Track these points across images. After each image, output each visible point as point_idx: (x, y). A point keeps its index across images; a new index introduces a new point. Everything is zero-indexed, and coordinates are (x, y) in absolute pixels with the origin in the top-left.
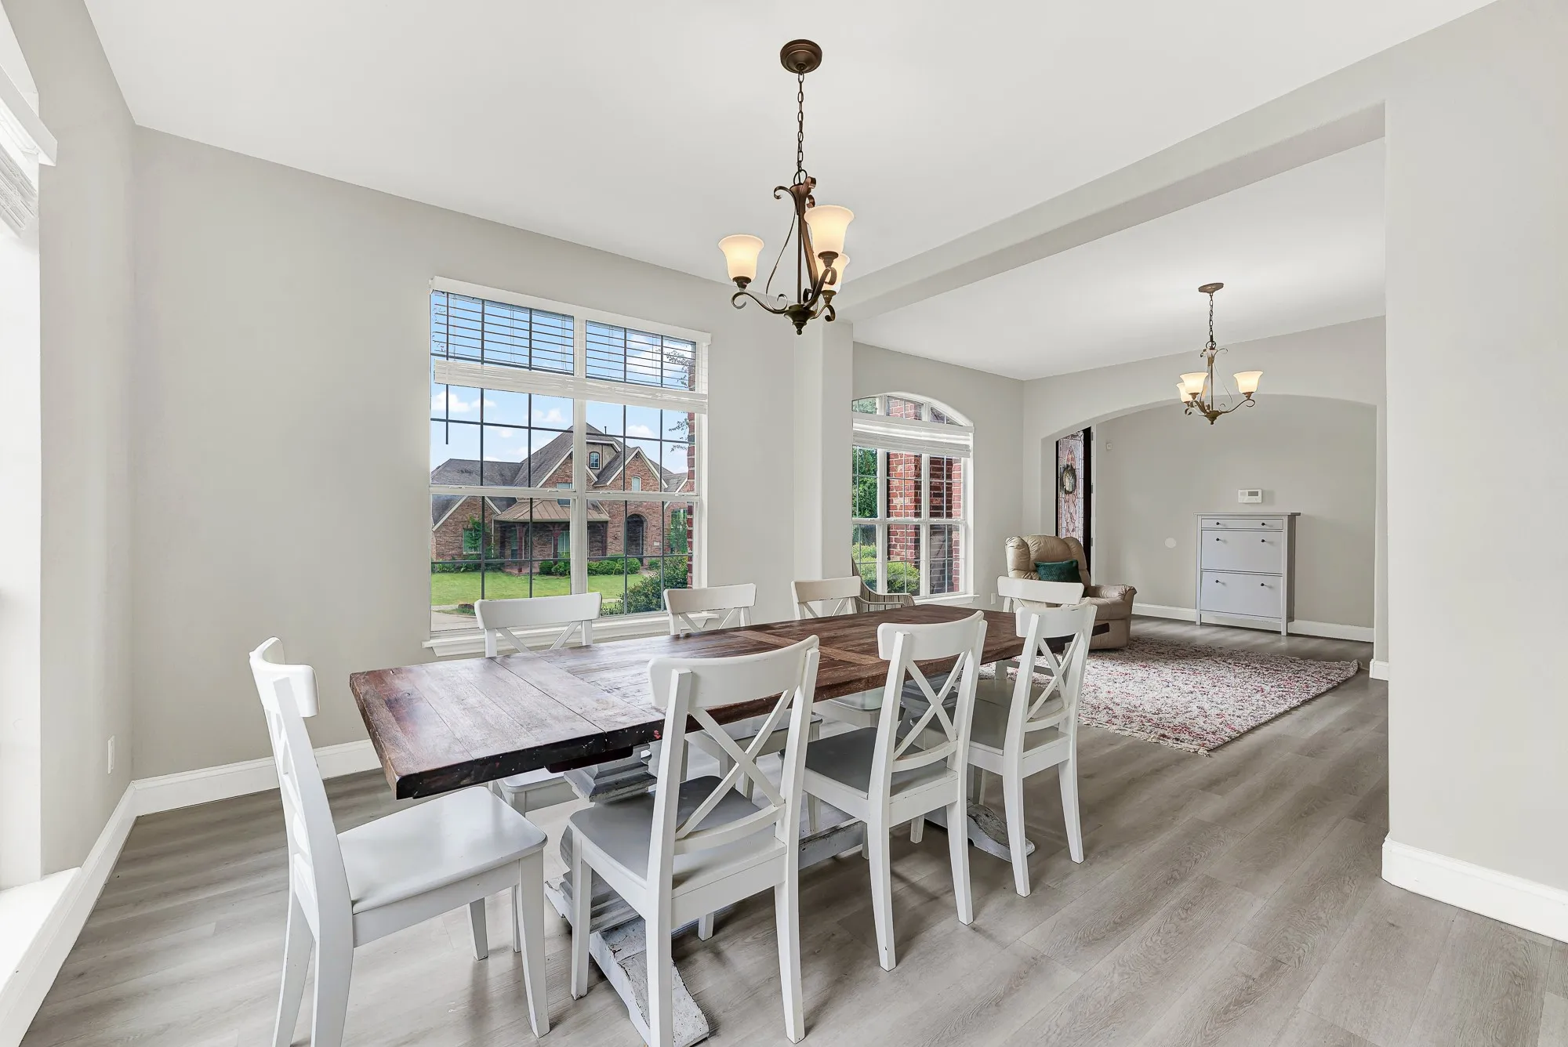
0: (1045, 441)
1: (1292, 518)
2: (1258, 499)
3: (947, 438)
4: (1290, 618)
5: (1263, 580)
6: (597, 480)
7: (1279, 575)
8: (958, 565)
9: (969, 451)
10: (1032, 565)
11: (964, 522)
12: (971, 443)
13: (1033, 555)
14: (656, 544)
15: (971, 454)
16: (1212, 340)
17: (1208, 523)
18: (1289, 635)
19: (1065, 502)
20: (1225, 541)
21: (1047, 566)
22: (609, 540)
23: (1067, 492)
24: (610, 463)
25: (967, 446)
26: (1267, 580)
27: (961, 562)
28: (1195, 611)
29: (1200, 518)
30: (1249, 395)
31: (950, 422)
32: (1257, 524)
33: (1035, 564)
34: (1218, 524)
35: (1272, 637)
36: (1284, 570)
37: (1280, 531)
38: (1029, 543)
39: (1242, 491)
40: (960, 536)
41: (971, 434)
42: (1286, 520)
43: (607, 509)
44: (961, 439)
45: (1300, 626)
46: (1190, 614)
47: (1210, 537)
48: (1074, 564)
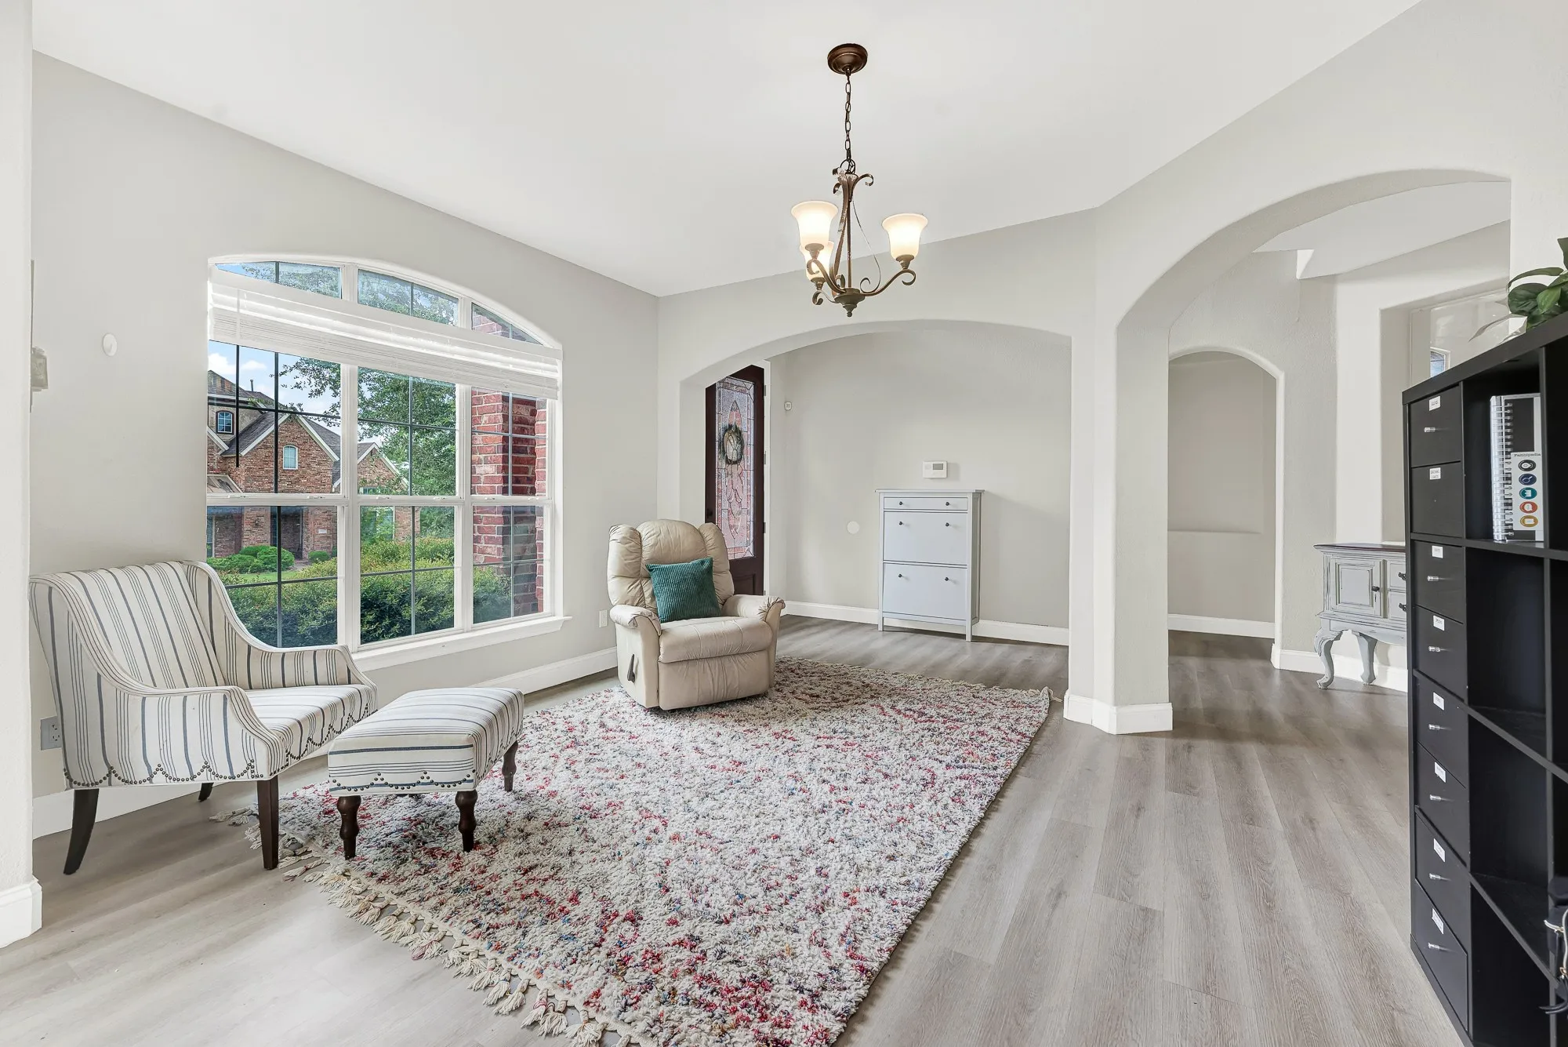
0: (687, 384)
1: (978, 495)
2: (943, 473)
3: (515, 364)
4: (975, 618)
5: (947, 572)
6: (227, 448)
7: (962, 566)
8: (542, 568)
9: (557, 388)
10: (644, 571)
11: (550, 502)
12: (558, 376)
13: (646, 554)
14: (321, 532)
15: (559, 394)
16: (849, 159)
17: (893, 503)
18: (976, 639)
19: (727, 475)
20: (908, 525)
21: (662, 569)
22: (246, 527)
23: (728, 462)
24: (250, 427)
25: (554, 380)
26: (952, 573)
27: (546, 565)
28: (876, 611)
29: (882, 497)
30: (906, 261)
31: (520, 336)
32: (941, 504)
33: (647, 567)
34: (901, 503)
35: (956, 644)
36: (968, 560)
37: (964, 512)
38: (643, 534)
39: (926, 463)
40: (545, 525)
41: (559, 363)
42: (970, 497)
43: (243, 487)
44: (540, 368)
45: (986, 628)
46: (871, 616)
47: (892, 519)
48: (706, 564)
